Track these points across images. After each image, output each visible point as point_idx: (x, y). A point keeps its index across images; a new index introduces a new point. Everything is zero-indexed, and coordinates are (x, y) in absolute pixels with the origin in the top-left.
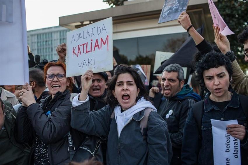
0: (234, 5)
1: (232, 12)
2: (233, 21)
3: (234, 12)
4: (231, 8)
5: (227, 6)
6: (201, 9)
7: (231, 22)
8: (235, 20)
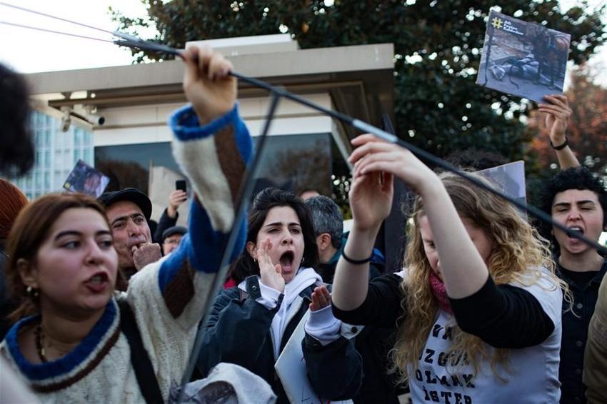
0: (433, 80)
1: (429, 97)
2: (432, 116)
3: (435, 97)
4: (428, 88)
5: (419, 82)
6: (360, 83)
7: (427, 118)
8: (436, 114)
